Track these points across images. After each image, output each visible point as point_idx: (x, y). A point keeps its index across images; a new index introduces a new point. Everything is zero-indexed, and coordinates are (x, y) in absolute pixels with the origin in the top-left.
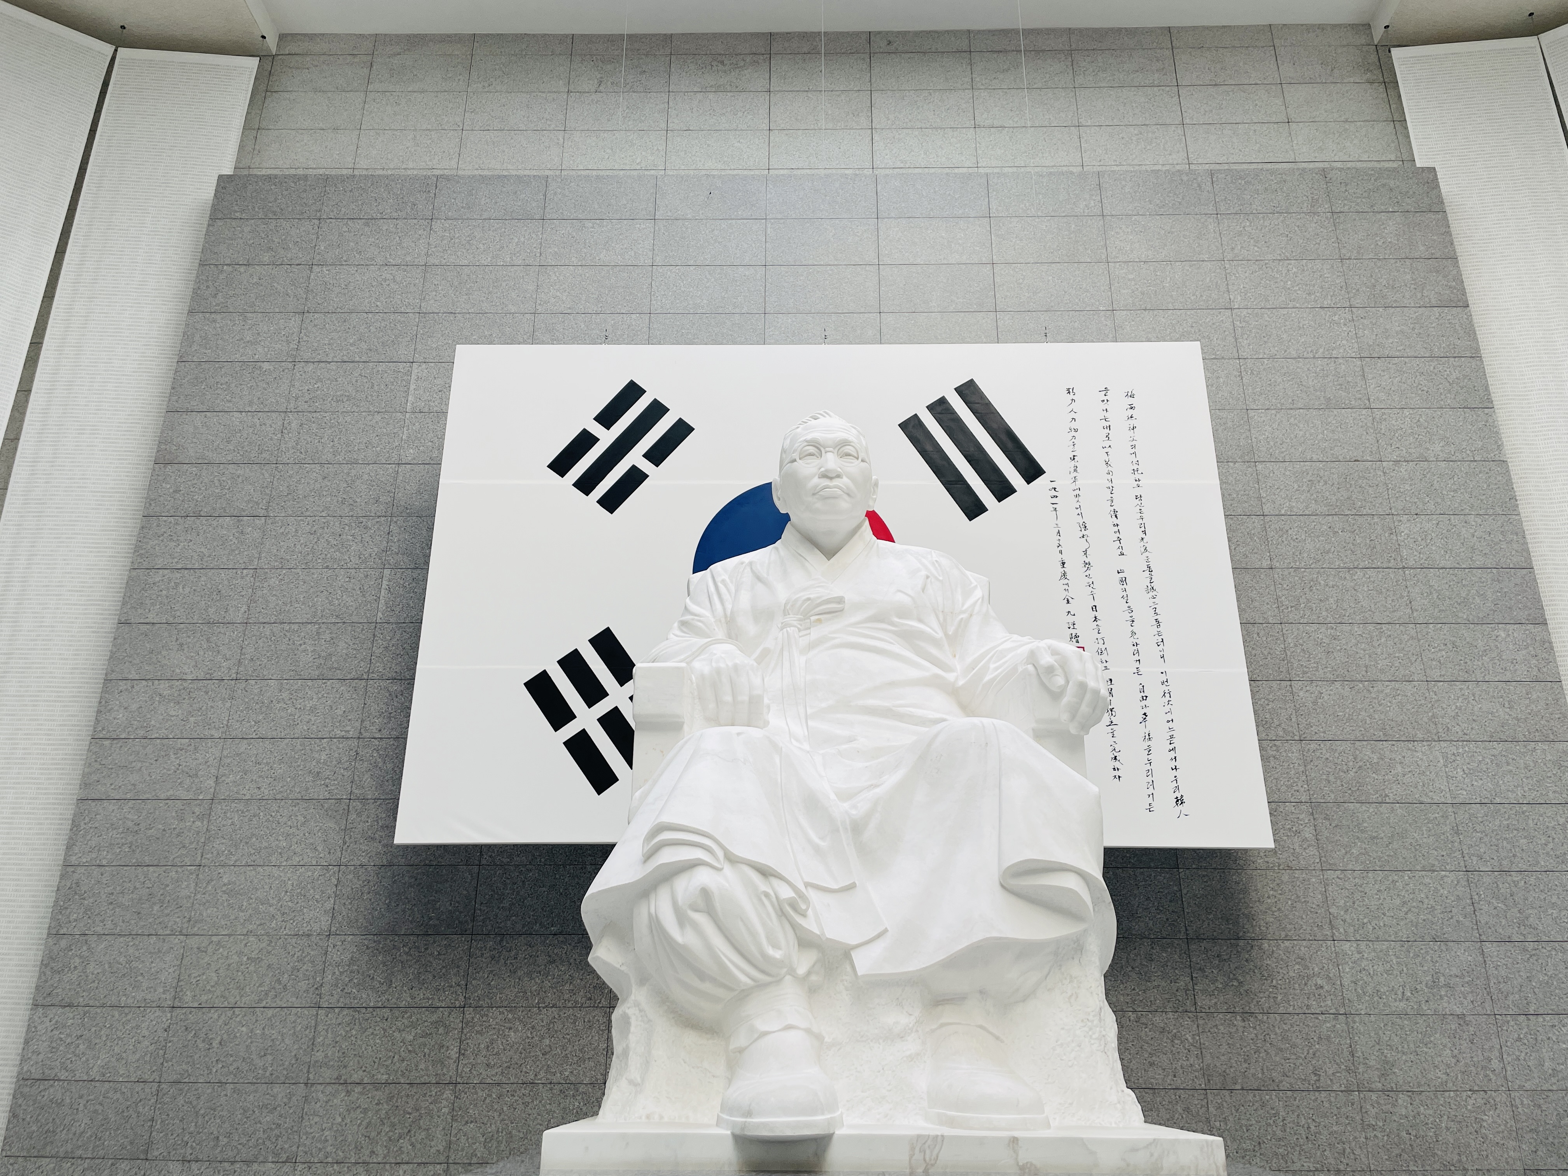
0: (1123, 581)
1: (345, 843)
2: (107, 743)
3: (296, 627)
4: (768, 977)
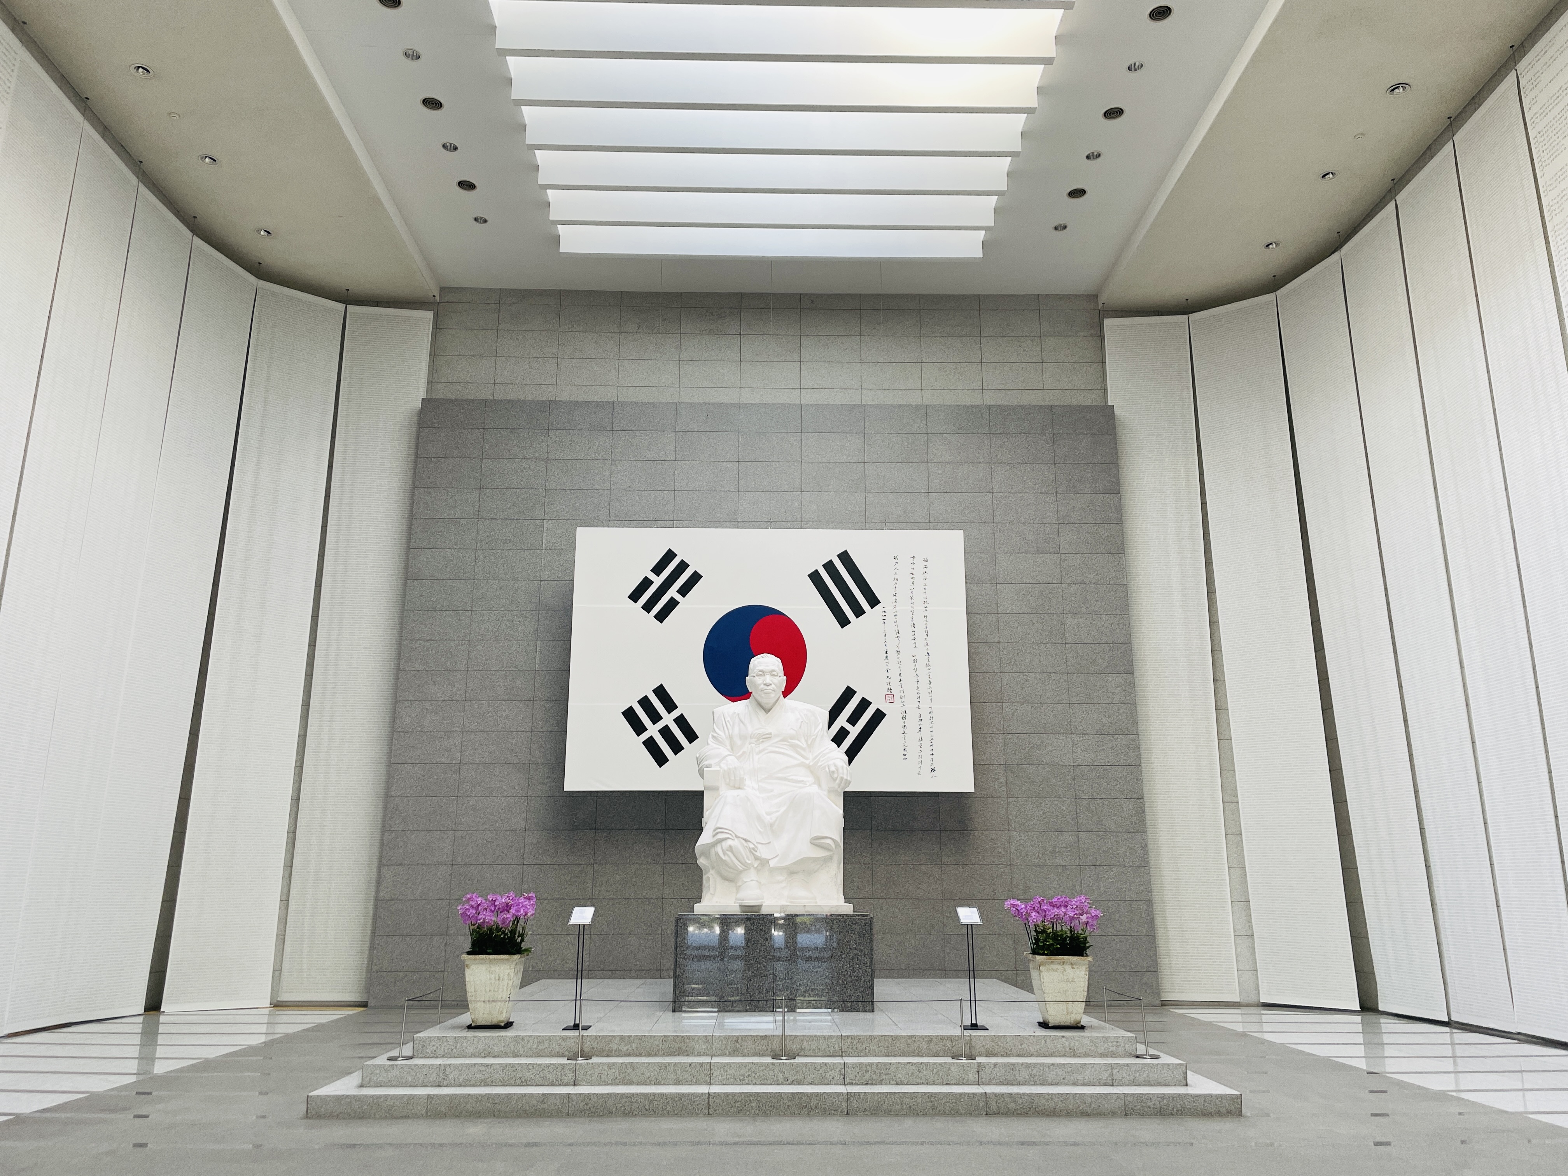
0: (915, 661)
1: (529, 785)
2: (402, 734)
3: (493, 673)
4: (747, 867)
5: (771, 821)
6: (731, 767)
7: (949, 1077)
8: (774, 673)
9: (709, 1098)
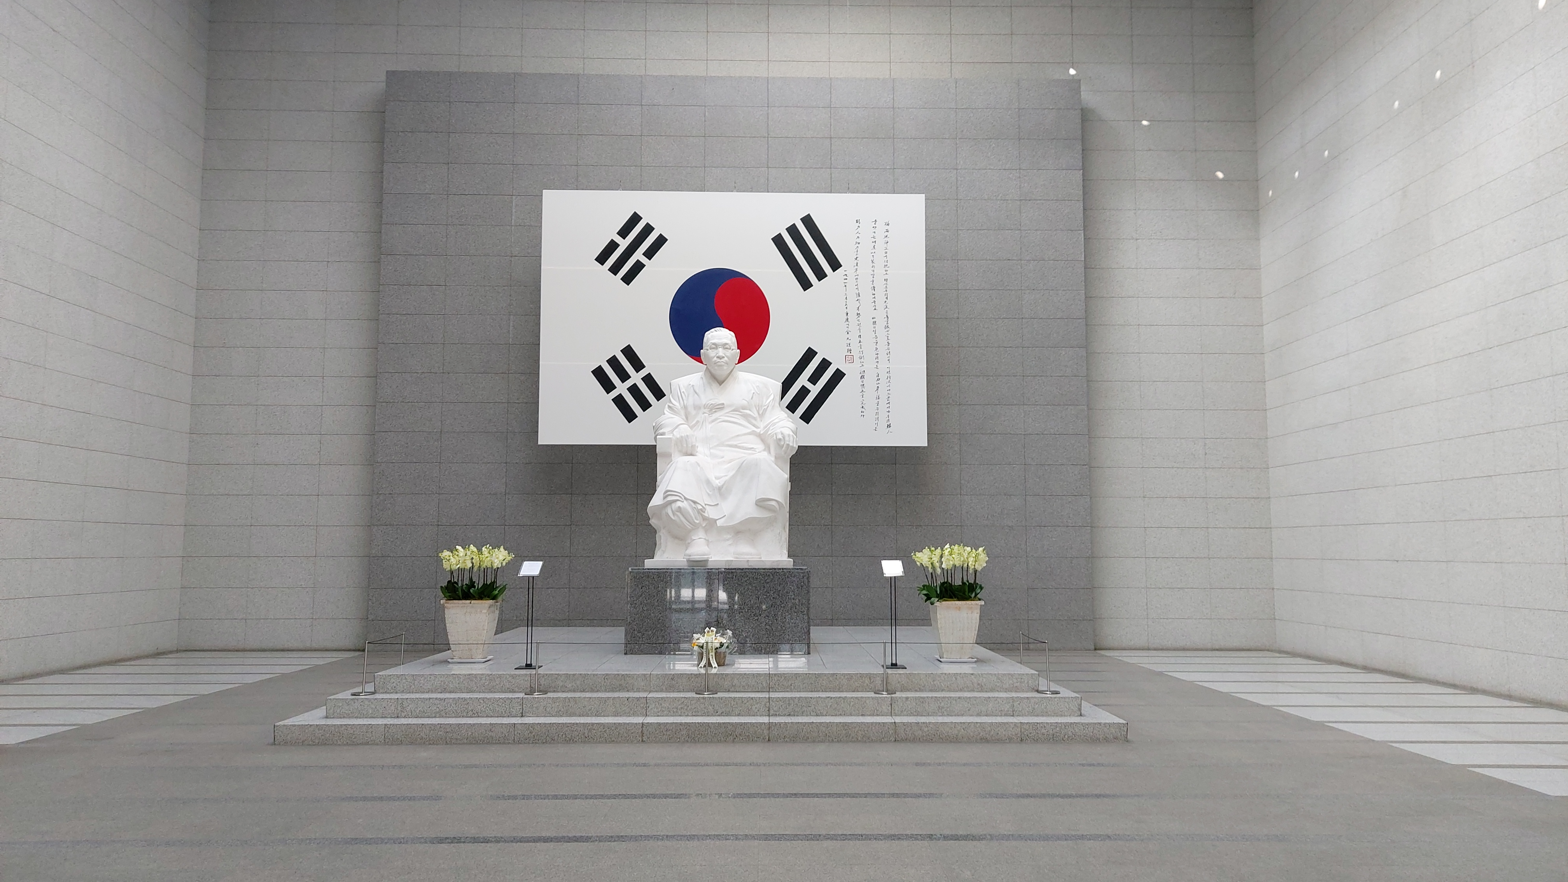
0: (874, 322)
3: (469, 346)
4: (695, 527)
5: (719, 485)
6: (683, 435)
7: (865, 709)
8: (727, 346)
9: (642, 727)
